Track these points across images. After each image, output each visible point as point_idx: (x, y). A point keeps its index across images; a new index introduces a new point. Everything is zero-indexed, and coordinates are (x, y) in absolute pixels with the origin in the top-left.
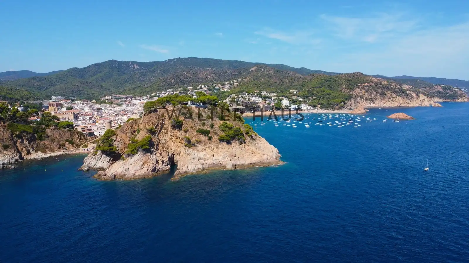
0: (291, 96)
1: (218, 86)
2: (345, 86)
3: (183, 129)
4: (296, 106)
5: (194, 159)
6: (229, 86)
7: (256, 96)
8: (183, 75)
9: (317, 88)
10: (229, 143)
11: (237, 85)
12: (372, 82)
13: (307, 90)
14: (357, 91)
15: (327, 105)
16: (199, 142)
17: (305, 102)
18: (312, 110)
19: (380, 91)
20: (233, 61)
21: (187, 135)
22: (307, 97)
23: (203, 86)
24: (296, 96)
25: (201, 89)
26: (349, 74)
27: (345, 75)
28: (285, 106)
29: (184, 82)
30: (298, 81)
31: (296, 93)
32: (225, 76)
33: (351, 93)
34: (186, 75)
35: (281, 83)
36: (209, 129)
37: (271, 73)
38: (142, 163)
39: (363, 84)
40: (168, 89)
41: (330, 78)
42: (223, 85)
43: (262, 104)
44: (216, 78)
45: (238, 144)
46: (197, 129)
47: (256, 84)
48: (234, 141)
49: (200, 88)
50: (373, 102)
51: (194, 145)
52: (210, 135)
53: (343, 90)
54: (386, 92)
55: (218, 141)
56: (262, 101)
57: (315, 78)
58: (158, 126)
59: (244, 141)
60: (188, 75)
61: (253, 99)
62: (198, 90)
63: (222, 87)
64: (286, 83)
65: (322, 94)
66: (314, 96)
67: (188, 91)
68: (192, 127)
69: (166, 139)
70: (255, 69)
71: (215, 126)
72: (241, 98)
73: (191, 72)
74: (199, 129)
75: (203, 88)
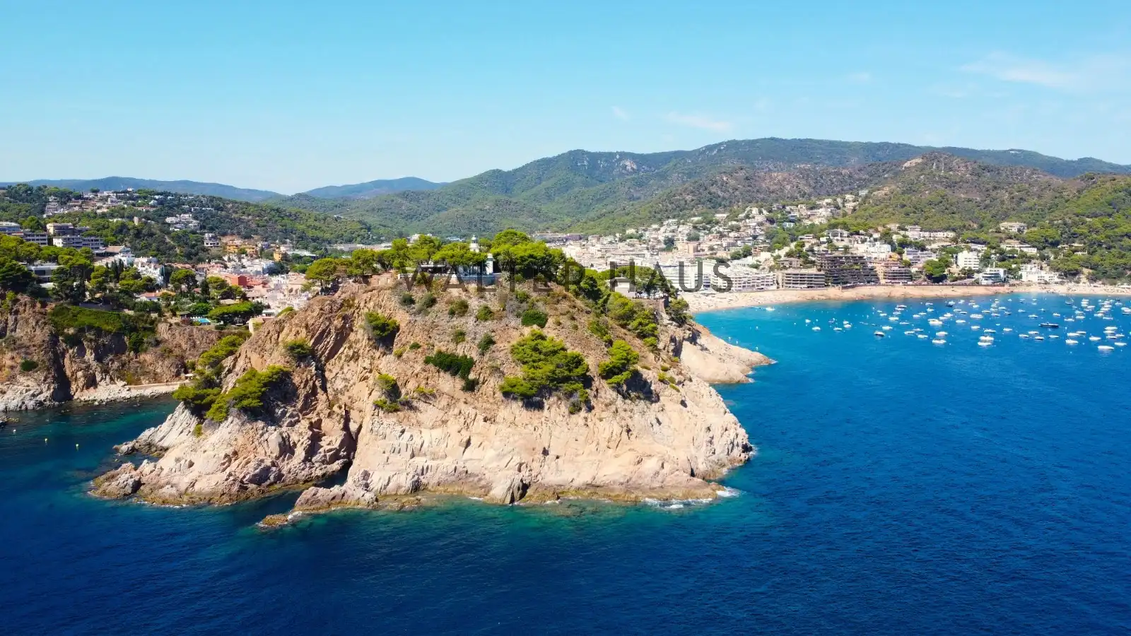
0: (1001, 240)
1: (800, 211)
3: (395, 349)
4: (1001, 271)
5: (395, 451)
6: (829, 210)
7: (876, 240)
8: (719, 183)
9: (1094, 216)
10: (532, 403)
11: (854, 207)
13: (1060, 221)
15: (1112, 272)
16: (427, 397)
17: (1043, 258)
18: (1056, 283)
20: (876, 144)
22: (1055, 244)
24: (1018, 240)
25: (749, 218)
28: (963, 269)
29: (719, 200)
30: (1040, 197)
31: (1019, 230)
34: (724, 184)
35: (987, 202)
37: (963, 172)
38: (230, 451)
42: (812, 209)
43: (883, 264)
44: (807, 190)
45: (564, 409)
47: (904, 206)
48: (553, 399)
49: (748, 216)
51: (408, 405)
52: (472, 376)
55: (499, 395)
56: (891, 254)
57: (1094, 186)
58: (327, 337)
59: (588, 403)
61: (860, 249)
62: (741, 220)
63: (809, 213)
64: (1002, 202)
65: (1108, 237)
66: (1077, 240)
67: (717, 223)
68: (415, 346)
69: (348, 376)
70: (917, 164)
71: (498, 345)
72: (826, 245)
73: (742, 174)
74: (439, 353)
75: (754, 217)
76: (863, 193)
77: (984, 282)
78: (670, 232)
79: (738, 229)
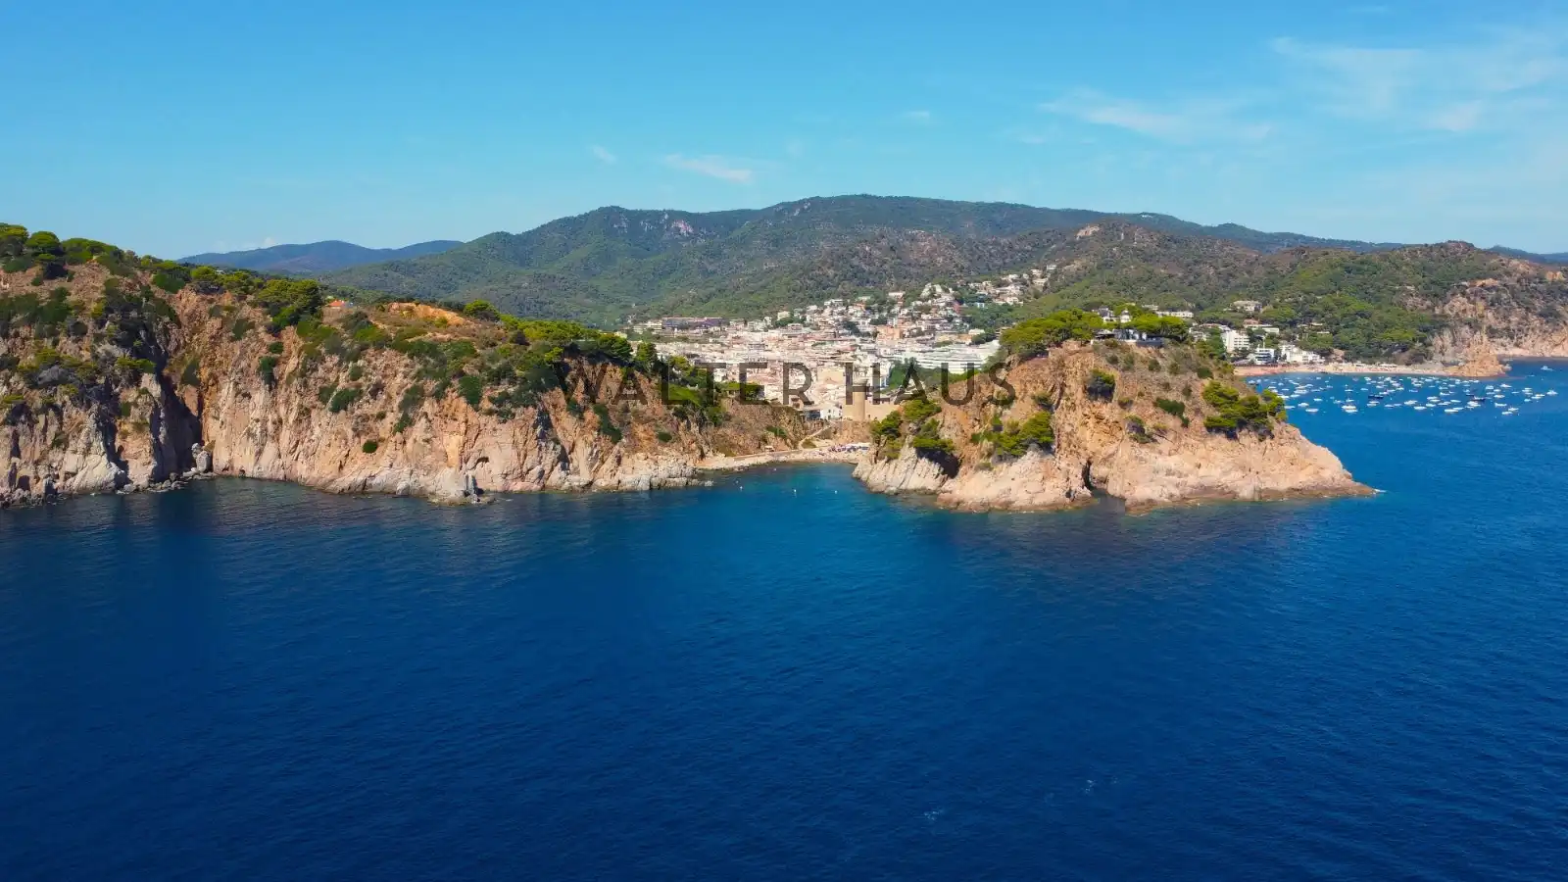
0: (1242, 320)
1: (986, 288)
2: (1416, 287)
3: (1116, 398)
4: (1272, 351)
5: (1156, 472)
6: (1018, 287)
8: (861, 255)
9: (1322, 293)
10: (1231, 435)
11: (1046, 284)
12: (1508, 274)
13: (1290, 299)
14: (1458, 304)
15: (1367, 351)
16: (1162, 431)
17: (1290, 339)
18: (1320, 363)
19: (1538, 304)
21: (1133, 412)
22: (1293, 324)
23: (939, 289)
24: (1256, 319)
25: (935, 297)
26: (1428, 249)
27: (1413, 250)
28: (1236, 349)
30: (1249, 272)
31: (1256, 309)
32: (991, 255)
33: (1437, 311)
34: (868, 255)
35: (1192, 278)
36: (1181, 399)
38: (1040, 476)
39: (1479, 283)
40: (829, 297)
41: (1362, 263)
42: (999, 286)
44: (966, 264)
45: (1255, 439)
46: (1155, 400)
47: (1111, 283)
48: (1244, 431)
49: (933, 295)
50: (1515, 341)
51: (1151, 438)
52: (1184, 416)
53: (1410, 301)
54: (1560, 309)
55: (1204, 429)
57: (1307, 260)
58: (1054, 390)
59: (1269, 432)
60: (876, 253)
62: (927, 300)
63: (998, 291)
64: (1208, 278)
65: (1343, 315)
66: (1314, 320)
67: (893, 303)
68: (1141, 394)
70: (1094, 233)
71: (1194, 393)
73: (884, 243)
74: (1158, 399)
75: (940, 296)
76: (1052, 267)
77: (1259, 363)
78: (838, 314)
79: (927, 310)
